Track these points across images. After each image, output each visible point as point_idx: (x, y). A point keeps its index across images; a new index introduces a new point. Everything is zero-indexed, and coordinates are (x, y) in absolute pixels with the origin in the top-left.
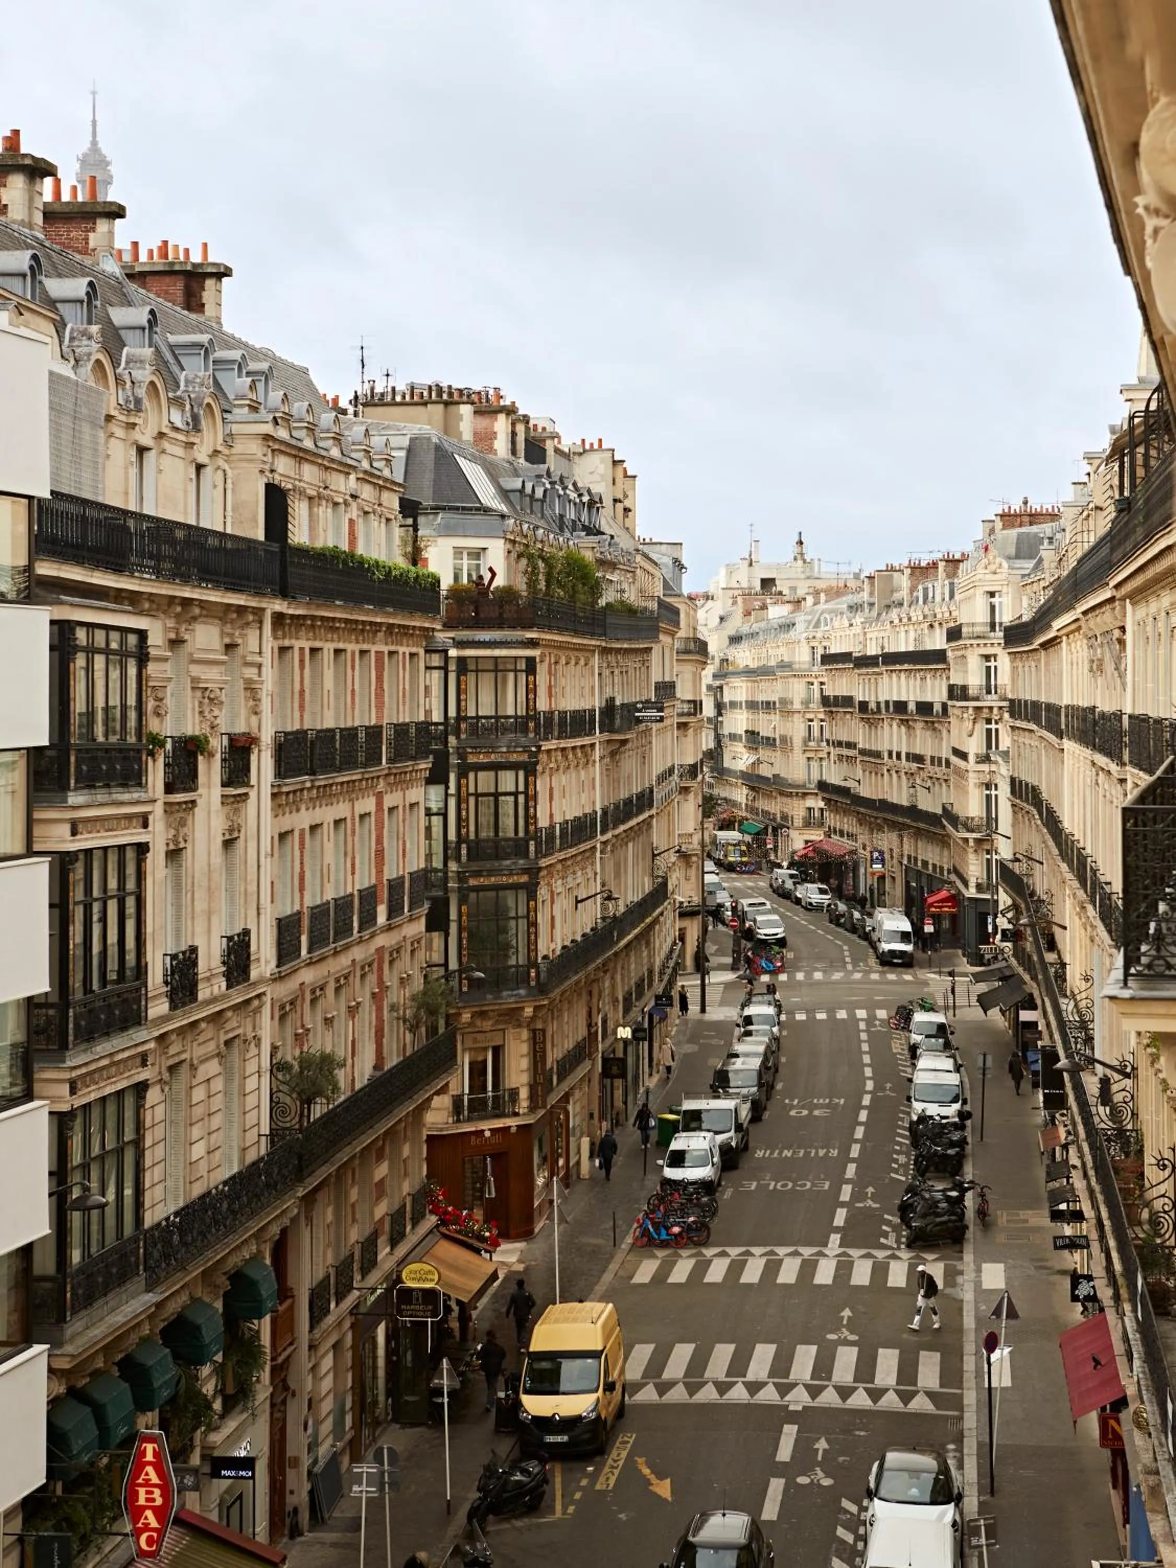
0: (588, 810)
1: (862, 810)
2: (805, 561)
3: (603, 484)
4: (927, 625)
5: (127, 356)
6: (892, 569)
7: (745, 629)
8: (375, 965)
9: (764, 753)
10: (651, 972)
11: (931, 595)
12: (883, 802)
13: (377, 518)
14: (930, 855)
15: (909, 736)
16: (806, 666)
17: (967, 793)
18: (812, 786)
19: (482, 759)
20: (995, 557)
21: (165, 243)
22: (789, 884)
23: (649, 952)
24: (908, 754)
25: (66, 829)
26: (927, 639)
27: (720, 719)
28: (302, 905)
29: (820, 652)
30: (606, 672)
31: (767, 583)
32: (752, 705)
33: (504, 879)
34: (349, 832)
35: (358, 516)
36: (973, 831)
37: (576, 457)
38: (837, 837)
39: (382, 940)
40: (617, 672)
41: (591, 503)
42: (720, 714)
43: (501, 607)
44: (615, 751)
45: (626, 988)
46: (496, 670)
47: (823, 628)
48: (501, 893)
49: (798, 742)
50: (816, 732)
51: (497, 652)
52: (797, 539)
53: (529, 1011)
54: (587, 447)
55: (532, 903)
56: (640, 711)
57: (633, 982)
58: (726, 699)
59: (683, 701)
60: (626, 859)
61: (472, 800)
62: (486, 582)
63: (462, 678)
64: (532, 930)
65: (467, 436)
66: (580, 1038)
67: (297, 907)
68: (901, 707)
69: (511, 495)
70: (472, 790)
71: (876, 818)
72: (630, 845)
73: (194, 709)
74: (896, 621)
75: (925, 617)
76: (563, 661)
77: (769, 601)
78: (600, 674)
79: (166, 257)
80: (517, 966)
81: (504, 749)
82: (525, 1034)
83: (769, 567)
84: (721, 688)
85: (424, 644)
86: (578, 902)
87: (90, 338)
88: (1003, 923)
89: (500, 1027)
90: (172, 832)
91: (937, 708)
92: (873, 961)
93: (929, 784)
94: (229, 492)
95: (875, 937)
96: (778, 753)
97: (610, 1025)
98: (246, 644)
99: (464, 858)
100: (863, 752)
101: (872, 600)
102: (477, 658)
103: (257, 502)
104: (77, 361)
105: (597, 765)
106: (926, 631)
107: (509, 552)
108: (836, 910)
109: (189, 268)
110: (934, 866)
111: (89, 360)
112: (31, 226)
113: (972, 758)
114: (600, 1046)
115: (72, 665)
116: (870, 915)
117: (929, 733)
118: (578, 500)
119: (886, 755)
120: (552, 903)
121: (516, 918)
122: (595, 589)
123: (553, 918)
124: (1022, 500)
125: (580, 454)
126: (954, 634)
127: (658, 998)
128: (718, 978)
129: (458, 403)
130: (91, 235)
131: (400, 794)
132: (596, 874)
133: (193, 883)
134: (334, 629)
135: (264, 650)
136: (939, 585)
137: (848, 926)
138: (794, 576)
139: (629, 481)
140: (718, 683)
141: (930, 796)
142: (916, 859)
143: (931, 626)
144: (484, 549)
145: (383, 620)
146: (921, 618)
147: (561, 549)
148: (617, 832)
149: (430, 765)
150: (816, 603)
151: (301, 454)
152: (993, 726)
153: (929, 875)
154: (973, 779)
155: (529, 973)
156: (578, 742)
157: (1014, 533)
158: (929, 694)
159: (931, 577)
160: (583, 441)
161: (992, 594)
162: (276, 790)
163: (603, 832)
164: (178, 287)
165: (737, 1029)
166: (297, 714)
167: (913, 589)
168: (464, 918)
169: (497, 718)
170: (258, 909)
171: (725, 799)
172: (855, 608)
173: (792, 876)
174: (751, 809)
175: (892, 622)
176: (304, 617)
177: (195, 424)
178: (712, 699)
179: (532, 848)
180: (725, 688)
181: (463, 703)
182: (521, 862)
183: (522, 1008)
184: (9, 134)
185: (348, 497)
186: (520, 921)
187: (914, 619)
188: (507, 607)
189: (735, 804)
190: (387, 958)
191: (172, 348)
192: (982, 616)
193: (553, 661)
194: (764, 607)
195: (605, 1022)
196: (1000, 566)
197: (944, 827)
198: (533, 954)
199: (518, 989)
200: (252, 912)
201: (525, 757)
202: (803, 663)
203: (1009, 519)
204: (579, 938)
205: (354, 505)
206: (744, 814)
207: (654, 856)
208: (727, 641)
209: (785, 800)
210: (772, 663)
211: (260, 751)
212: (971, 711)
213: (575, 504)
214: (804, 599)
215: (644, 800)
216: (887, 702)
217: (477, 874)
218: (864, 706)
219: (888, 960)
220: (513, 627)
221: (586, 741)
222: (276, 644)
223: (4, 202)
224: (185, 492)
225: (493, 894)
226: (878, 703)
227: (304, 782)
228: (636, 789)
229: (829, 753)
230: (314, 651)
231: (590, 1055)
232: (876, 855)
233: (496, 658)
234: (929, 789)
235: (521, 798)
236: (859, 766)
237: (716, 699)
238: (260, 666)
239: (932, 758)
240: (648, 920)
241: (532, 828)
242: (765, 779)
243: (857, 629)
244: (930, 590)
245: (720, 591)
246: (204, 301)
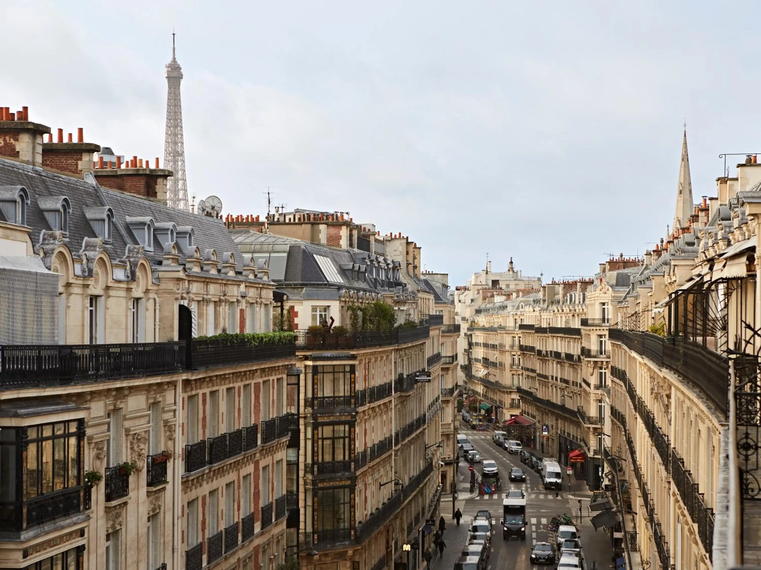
0: (387, 435)
1: (538, 404)
2: (513, 271)
3: (401, 256)
4: (571, 315)
5: (86, 243)
6: (554, 283)
7: (483, 307)
8: (253, 558)
9: (492, 370)
10: (423, 509)
11: (573, 300)
12: (548, 401)
13: (259, 305)
14: (571, 430)
15: (561, 369)
16: (512, 329)
17: (590, 403)
18: (515, 388)
19: (326, 420)
20: (605, 285)
21: (135, 158)
22: (502, 440)
23: (423, 499)
24: (561, 379)
25: (19, 555)
26: (571, 322)
27: (470, 350)
28: (203, 538)
29: (519, 322)
30: (399, 360)
31: (495, 283)
32: (486, 345)
33: (337, 483)
34: (236, 487)
35: (246, 307)
36: (592, 424)
37: (388, 243)
38: (526, 416)
39: (257, 542)
40: (405, 358)
41: (394, 268)
42: (470, 348)
43: (337, 338)
44: (403, 400)
45: (409, 521)
46: (334, 372)
47: (521, 310)
48: (336, 490)
49: (507, 366)
50: (516, 362)
51: (335, 363)
52: (510, 261)
53: (350, 552)
54: (393, 237)
55: (352, 495)
56: (418, 376)
57: (413, 517)
58: (474, 341)
59: (446, 357)
60: (410, 454)
61: (320, 442)
62: (329, 324)
63: (315, 377)
64: (352, 510)
65: (323, 241)
66: (382, 556)
67: (200, 540)
68: (557, 355)
69: (347, 272)
70: (320, 436)
71: (545, 409)
72: (412, 447)
73: (127, 447)
74: (556, 311)
75: (570, 310)
76: (373, 360)
77: (495, 293)
78: (395, 363)
79: (136, 166)
80: (344, 529)
81: (338, 414)
82: (349, 564)
83: (496, 274)
84: (471, 335)
85: (286, 372)
86: (381, 485)
87: (55, 239)
88: (606, 482)
89: (335, 561)
90: (111, 523)
91: (576, 357)
92: (541, 487)
93: (571, 395)
94: (157, 311)
95: (543, 473)
96: (498, 371)
97: (400, 543)
98: (165, 400)
99: (316, 473)
100: (539, 375)
101: (544, 298)
102: (323, 366)
103: (173, 317)
104: (45, 253)
105: (393, 410)
106: (571, 318)
107: (342, 307)
108: (524, 456)
109: (148, 172)
110: (573, 436)
111: (53, 253)
112: (34, 164)
113: (592, 386)
114: (393, 557)
115: (24, 453)
116: (541, 460)
117: (571, 369)
118: (386, 268)
119: (550, 378)
120: (366, 489)
121: (344, 503)
122: (392, 318)
123: (366, 498)
124: (620, 254)
125: (389, 241)
126: (584, 322)
127: (427, 521)
128: (463, 496)
129: (319, 224)
130: (80, 162)
131: (270, 457)
132: (392, 467)
133: (126, 548)
134: (225, 379)
135: (177, 401)
136: (577, 294)
137: (530, 465)
138: (508, 279)
139: (418, 250)
140: (469, 333)
141: (571, 401)
142: (564, 432)
143: (573, 315)
144: (329, 306)
145: (257, 368)
146: (568, 311)
147: (373, 300)
148: (404, 443)
149: (289, 438)
150: (518, 296)
151: (207, 280)
152: (603, 371)
153: (571, 441)
154: (592, 398)
155: (350, 532)
156: (381, 402)
157: (615, 273)
158: (572, 350)
159: (574, 289)
160: (391, 234)
161: (604, 304)
162: (184, 480)
163: (396, 445)
164: (141, 184)
165: (469, 533)
166: (201, 431)
167: (565, 295)
168: (316, 504)
169: (334, 397)
170: (173, 549)
171: (473, 390)
172: (536, 302)
173: (503, 435)
174: (485, 396)
175: (554, 311)
176: (204, 378)
177: (133, 277)
178: (467, 340)
179: (353, 466)
180: (473, 335)
181: (316, 390)
182: (347, 474)
183: (347, 552)
184: (21, 110)
185: (239, 298)
186: (346, 505)
187: (565, 311)
188: (340, 338)
189: (477, 393)
190: (261, 550)
191: (128, 227)
192: (598, 315)
193: (367, 362)
194: (492, 296)
195: (396, 543)
196: (608, 290)
197: (578, 419)
198: (353, 523)
199: (345, 541)
200: (169, 553)
201: (349, 418)
202: (511, 327)
203: (613, 264)
204: (380, 506)
205: (244, 301)
206: (482, 399)
207: (426, 448)
208: (474, 312)
209: (501, 393)
210: (496, 326)
211: (174, 459)
212: (592, 363)
213: (385, 269)
214: (512, 294)
215: (421, 421)
216: (551, 352)
217: (322, 481)
218: (539, 352)
219: (549, 487)
220: (344, 349)
221: (386, 400)
222: (186, 395)
223: (17, 150)
224: (127, 316)
225: (332, 491)
226: (547, 352)
227: (204, 470)
228: (416, 417)
229: (522, 374)
230: (212, 393)
231: (387, 563)
232: (544, 427)
233: (334, 366)
234: (571, 397)
235: (347, 440)
236: (537, 382)
237: (468, 341)
238: (175, 411)
239: (573, 382)
240: (421, 486)
241: (353, 455)
242: (492, 383)
243: (537, 313)
244: (573, 296)
245: (472, 286)
246: (157, 190)
